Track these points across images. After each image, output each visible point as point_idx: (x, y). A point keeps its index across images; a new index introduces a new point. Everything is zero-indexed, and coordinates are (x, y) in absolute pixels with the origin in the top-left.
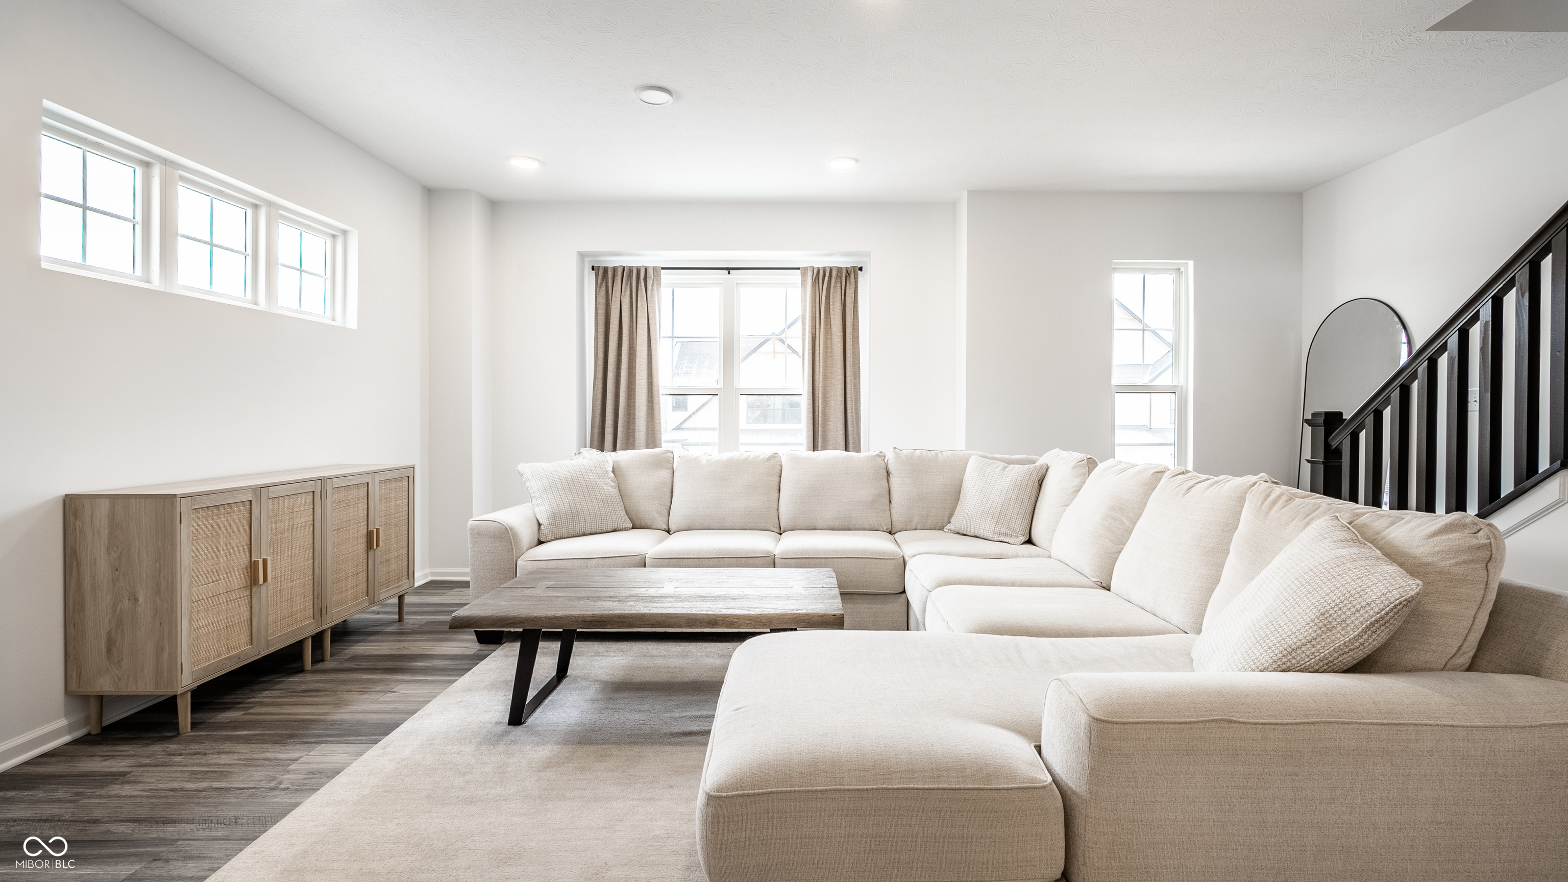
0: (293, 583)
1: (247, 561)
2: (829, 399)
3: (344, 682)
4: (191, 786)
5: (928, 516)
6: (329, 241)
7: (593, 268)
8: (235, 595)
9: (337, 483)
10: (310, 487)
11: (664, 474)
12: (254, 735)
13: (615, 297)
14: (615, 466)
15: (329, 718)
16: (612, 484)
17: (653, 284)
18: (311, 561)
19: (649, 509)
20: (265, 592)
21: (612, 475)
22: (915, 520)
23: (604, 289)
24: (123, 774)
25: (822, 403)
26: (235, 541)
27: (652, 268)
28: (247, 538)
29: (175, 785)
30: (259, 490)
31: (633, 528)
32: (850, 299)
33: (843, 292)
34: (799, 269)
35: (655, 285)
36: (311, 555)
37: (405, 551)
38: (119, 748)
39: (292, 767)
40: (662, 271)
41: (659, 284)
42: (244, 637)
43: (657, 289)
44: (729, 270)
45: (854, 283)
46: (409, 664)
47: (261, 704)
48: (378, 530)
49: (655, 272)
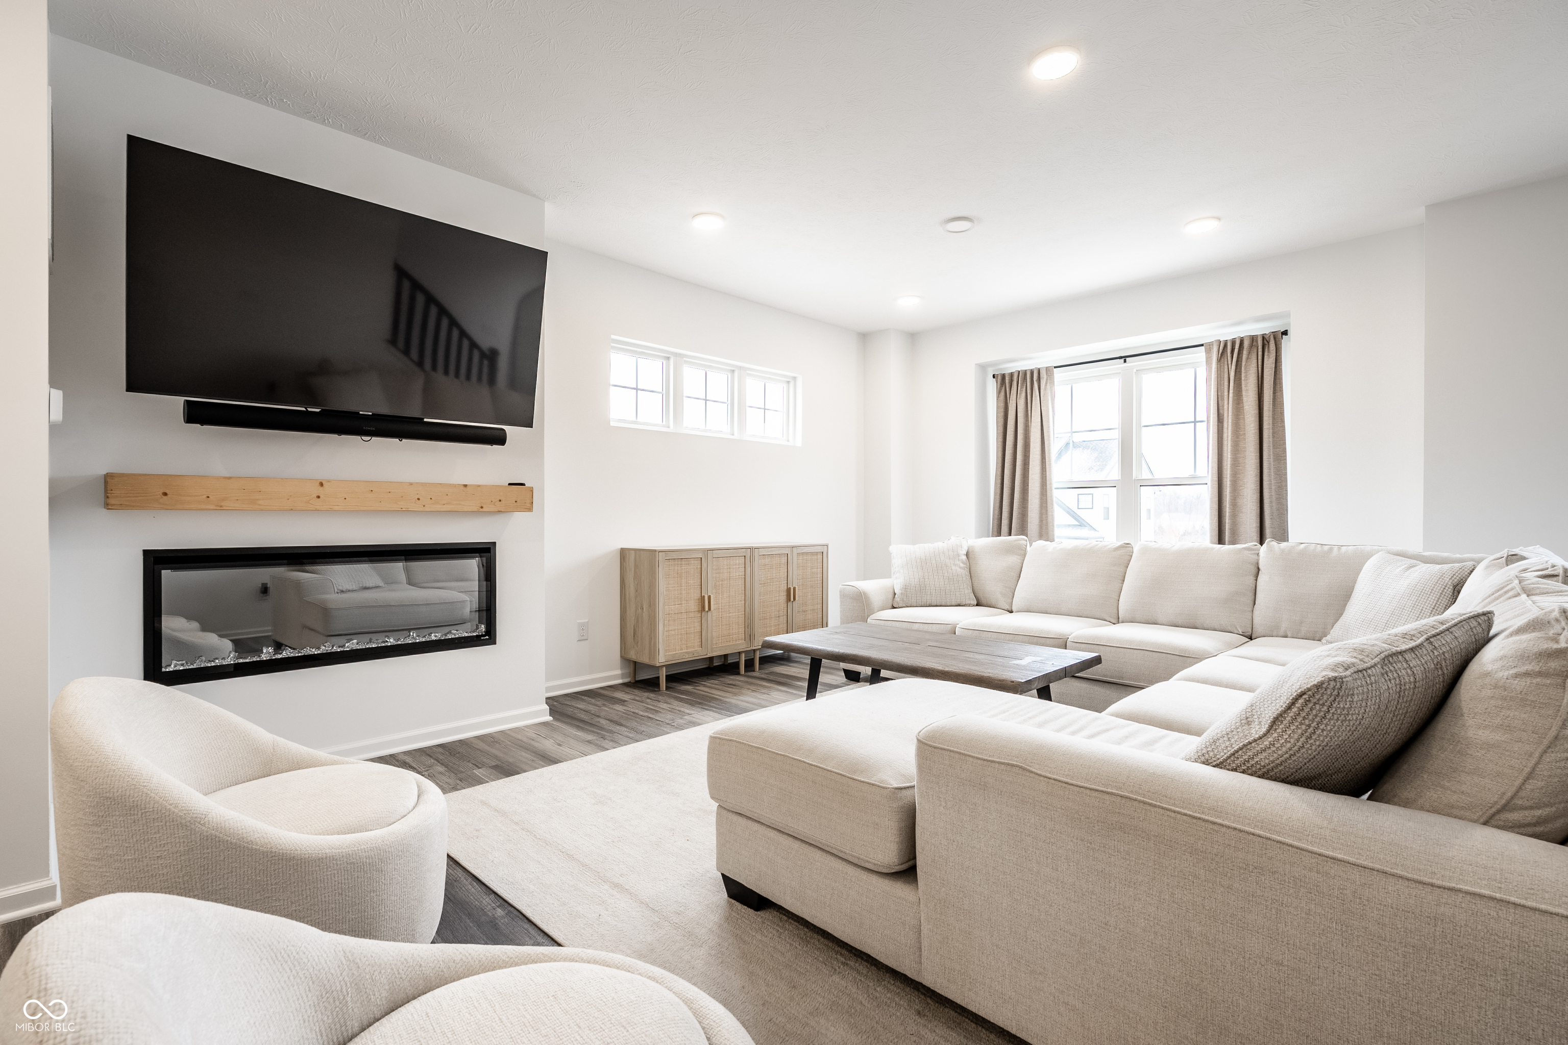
0: (730, 615)
1: (699, 595)
2: (1240, 488)
3: (751, 684)
4: (642, 713)
5: (1301, 622)
6: (785, 385)
7: (994, 376)
8: (692, 615)
9: (763, 552)
10: (742, 553)
11: (1013, 560)
12: (688, 699)
13: (1012, 400)
14: (970, 550)
15: (725, 699)
16: (962, 565)
17: (1046, 383)
18: (744, 602)
19: (992, 588)
20: (712, 616)
21: (964, 558)
22: (1284, 626)
23: (1003, 393)
24: (625, 701)
25: (1230, 493)
26: (692, 582)
27: (1045, 369)
28: (700, 581)
29: (636, 711)
30: (707, 551)
31: (977, 605)
32: (1268, 370)
33: (1260, 363)
34: (1202, 345)
35: (1048, 384)
36: (743, 598)
37: (820, 606)
38: (634, 690)
39: (685, 717)
40: (1055, 370)
41: (1053, 383)
42: (697, 642)
43: (1051, 388)
44: (1124, 358)
45: (1274, 352)
46: (796, 683)
47: (705, 686)
48: (794, 589)
49: (1048, 372)
